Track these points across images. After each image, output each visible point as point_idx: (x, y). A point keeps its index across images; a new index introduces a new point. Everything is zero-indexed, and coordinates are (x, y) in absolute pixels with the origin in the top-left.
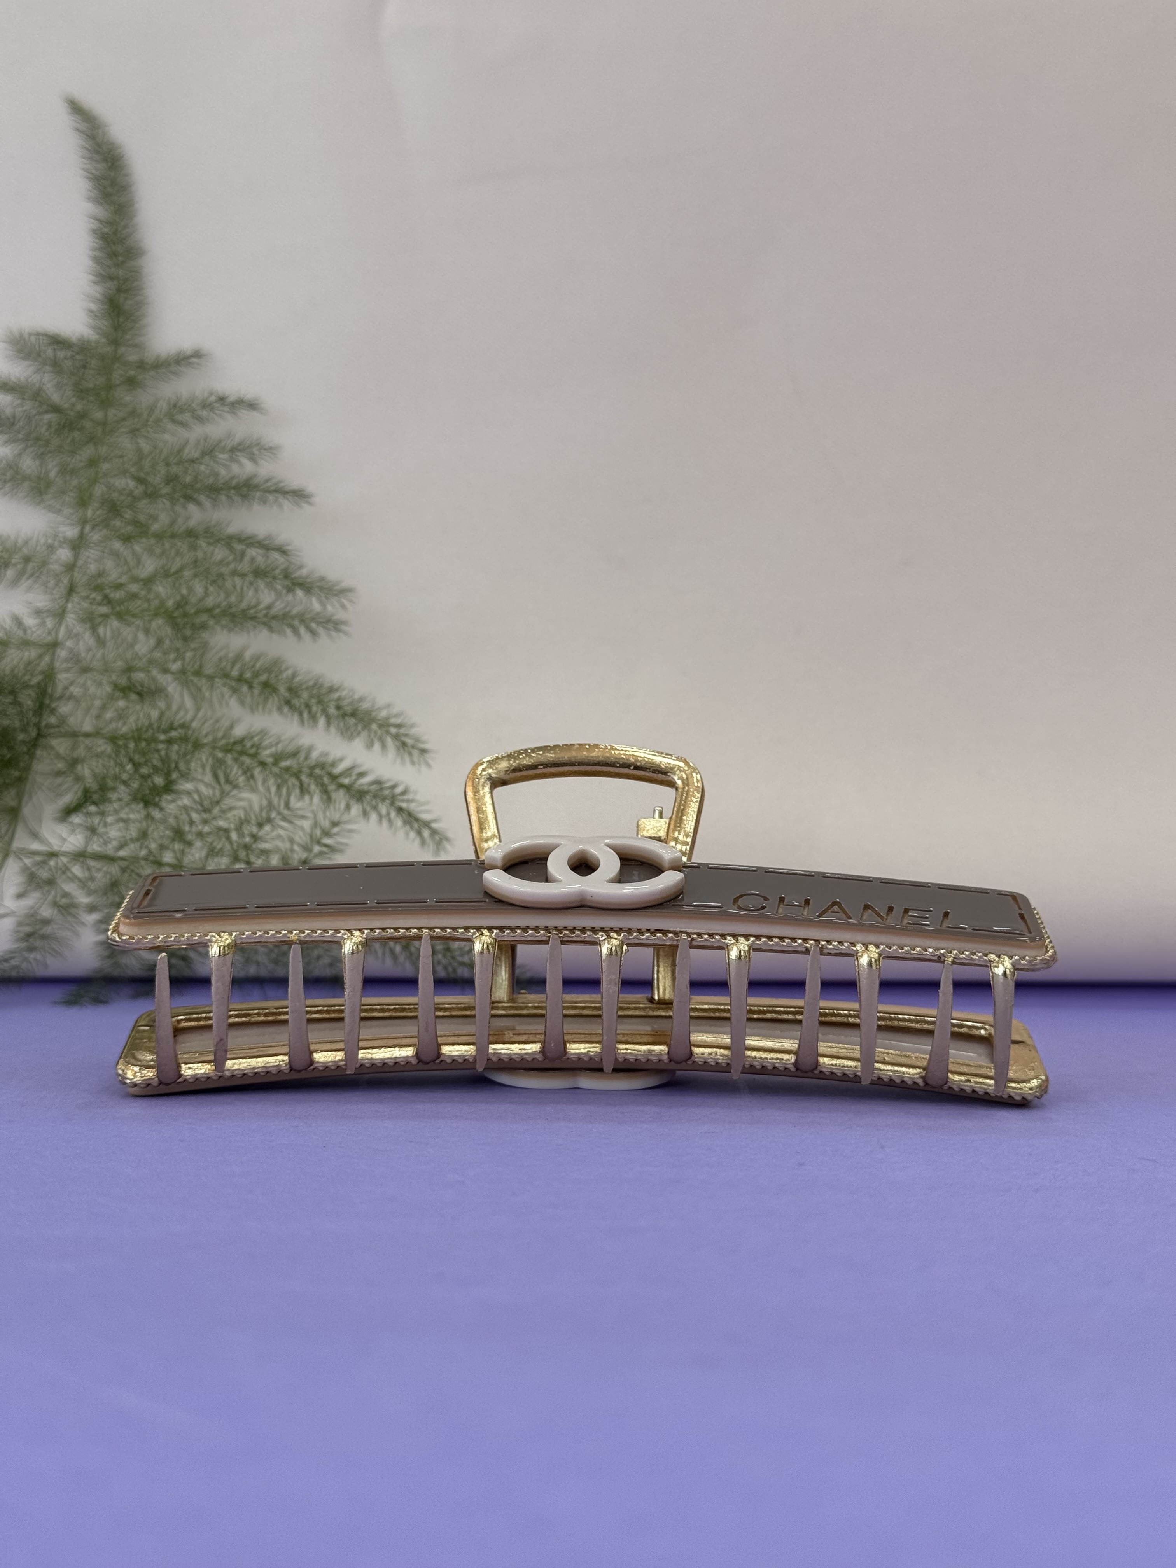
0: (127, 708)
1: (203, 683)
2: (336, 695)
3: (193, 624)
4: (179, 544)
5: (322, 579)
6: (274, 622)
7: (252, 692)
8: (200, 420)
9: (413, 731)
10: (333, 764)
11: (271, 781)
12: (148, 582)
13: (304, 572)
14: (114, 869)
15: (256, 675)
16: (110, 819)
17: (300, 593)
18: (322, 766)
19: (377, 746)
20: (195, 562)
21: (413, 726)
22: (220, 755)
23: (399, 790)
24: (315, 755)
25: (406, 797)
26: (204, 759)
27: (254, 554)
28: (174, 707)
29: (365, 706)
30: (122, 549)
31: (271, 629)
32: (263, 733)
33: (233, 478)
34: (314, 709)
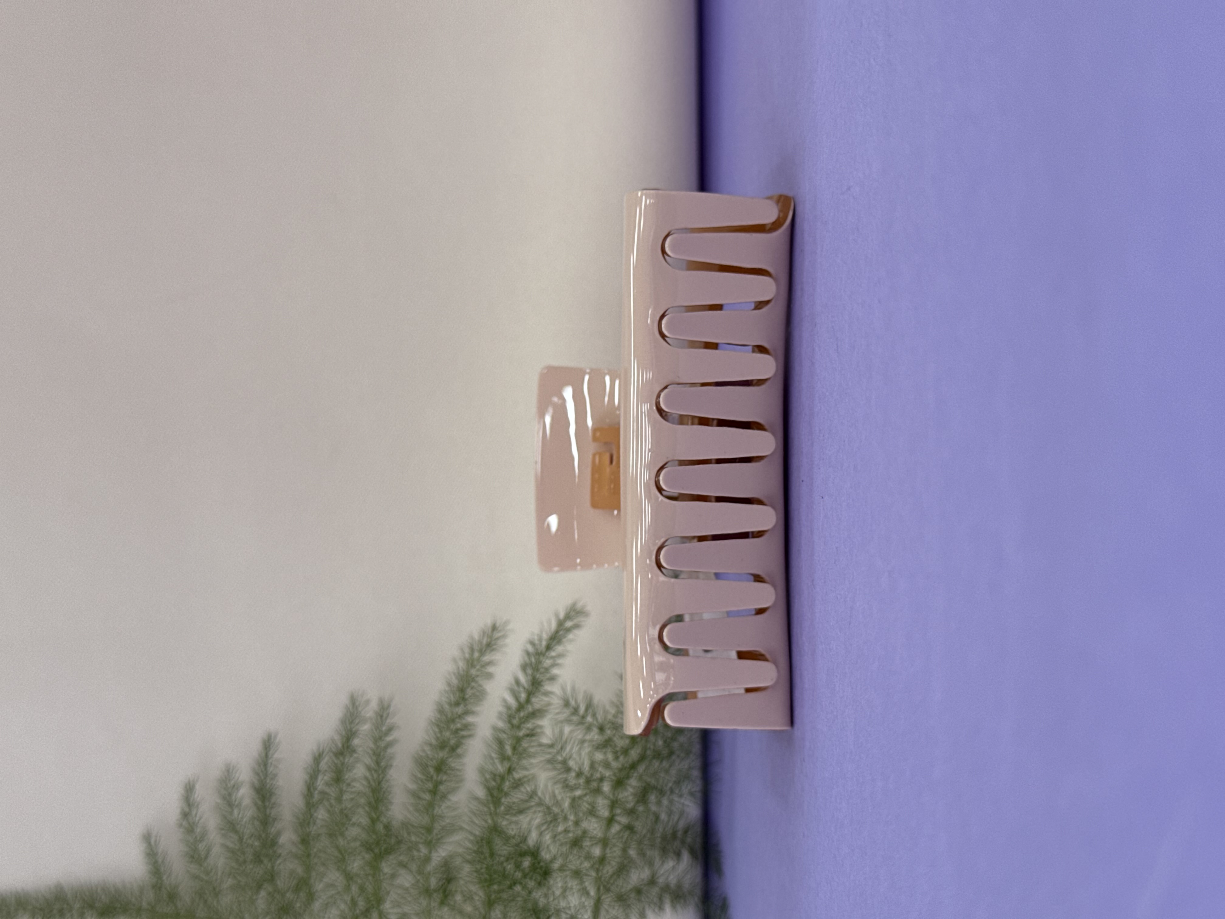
0: (462, 892)
1: (437, 827)
2: (447, 707)
3: (386, 835)
4: (315, 850)
5: (343, 722)
6: (382, 764)
7: (445, 781)
8: (204, 835)
9: (476, 637)
10: (508, 708)
11: (524, 762)
12: (349, 877)
13: (337, 738)
14: (607, 899)
15: (430, 778)
16: (563, 904)
17: (356, 742)
18: (510, 717)
19: (490, 669)
20: (331, 835)
21: (472, 638)
22: (502, 808)
23: (530, 649)
24: (501, 724)
25: (537, 642)
26: (504, 823)
27: (323, 782)
28: (460, 850)
29: (455, 681)
30: (321, 901)
31: (388, 766)
32: (482, 771)
33: (256, 804)
34: (459, 726)
